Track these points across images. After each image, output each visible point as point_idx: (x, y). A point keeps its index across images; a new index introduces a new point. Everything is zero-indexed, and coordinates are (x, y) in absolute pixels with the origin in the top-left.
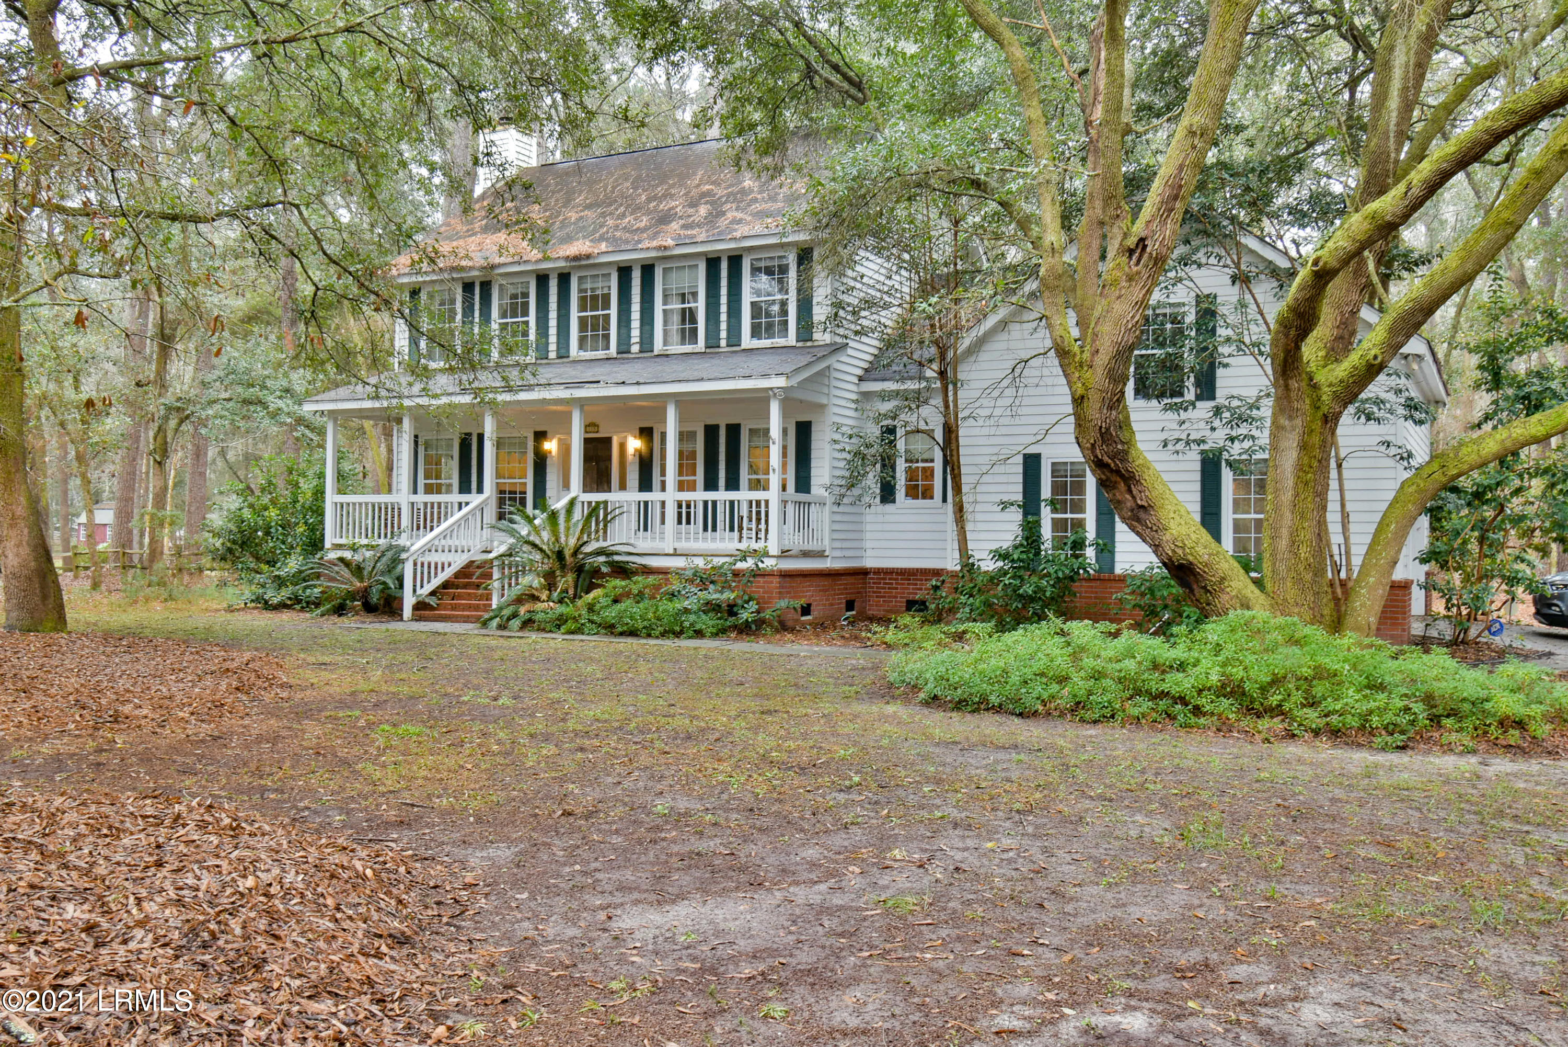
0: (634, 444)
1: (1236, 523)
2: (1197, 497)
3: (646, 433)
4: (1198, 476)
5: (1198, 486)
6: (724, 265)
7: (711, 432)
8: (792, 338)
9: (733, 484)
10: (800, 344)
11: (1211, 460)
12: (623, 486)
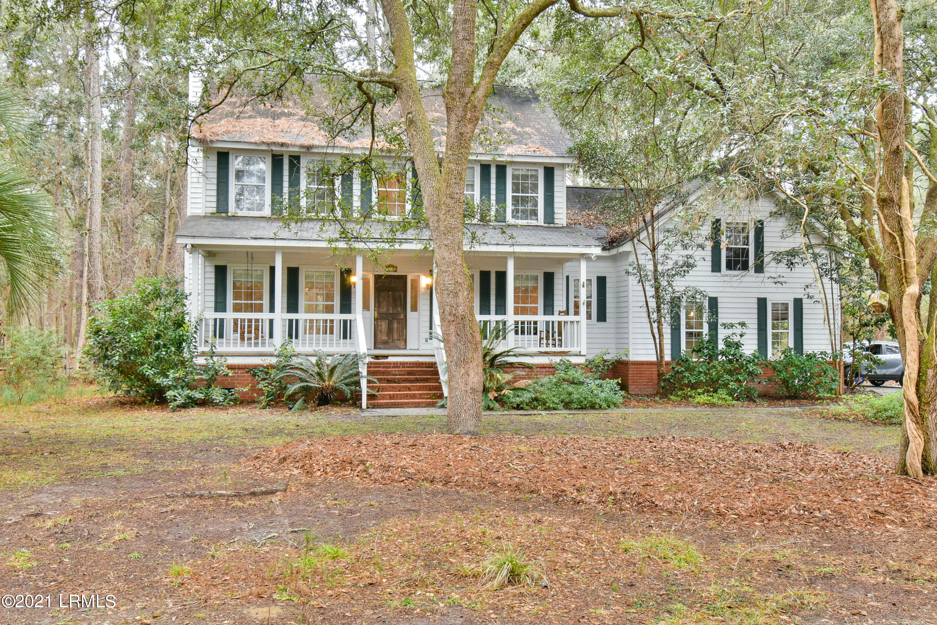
0: (426, 281)
1: (773, 334)
2: (756, 321)
4: (756, 311)
5: (756, 316)
6: (493, 171)
8: (541, 221)
9: (501, 309)
10: (546, 225)
11: (762, 303)
12: (415, 308)
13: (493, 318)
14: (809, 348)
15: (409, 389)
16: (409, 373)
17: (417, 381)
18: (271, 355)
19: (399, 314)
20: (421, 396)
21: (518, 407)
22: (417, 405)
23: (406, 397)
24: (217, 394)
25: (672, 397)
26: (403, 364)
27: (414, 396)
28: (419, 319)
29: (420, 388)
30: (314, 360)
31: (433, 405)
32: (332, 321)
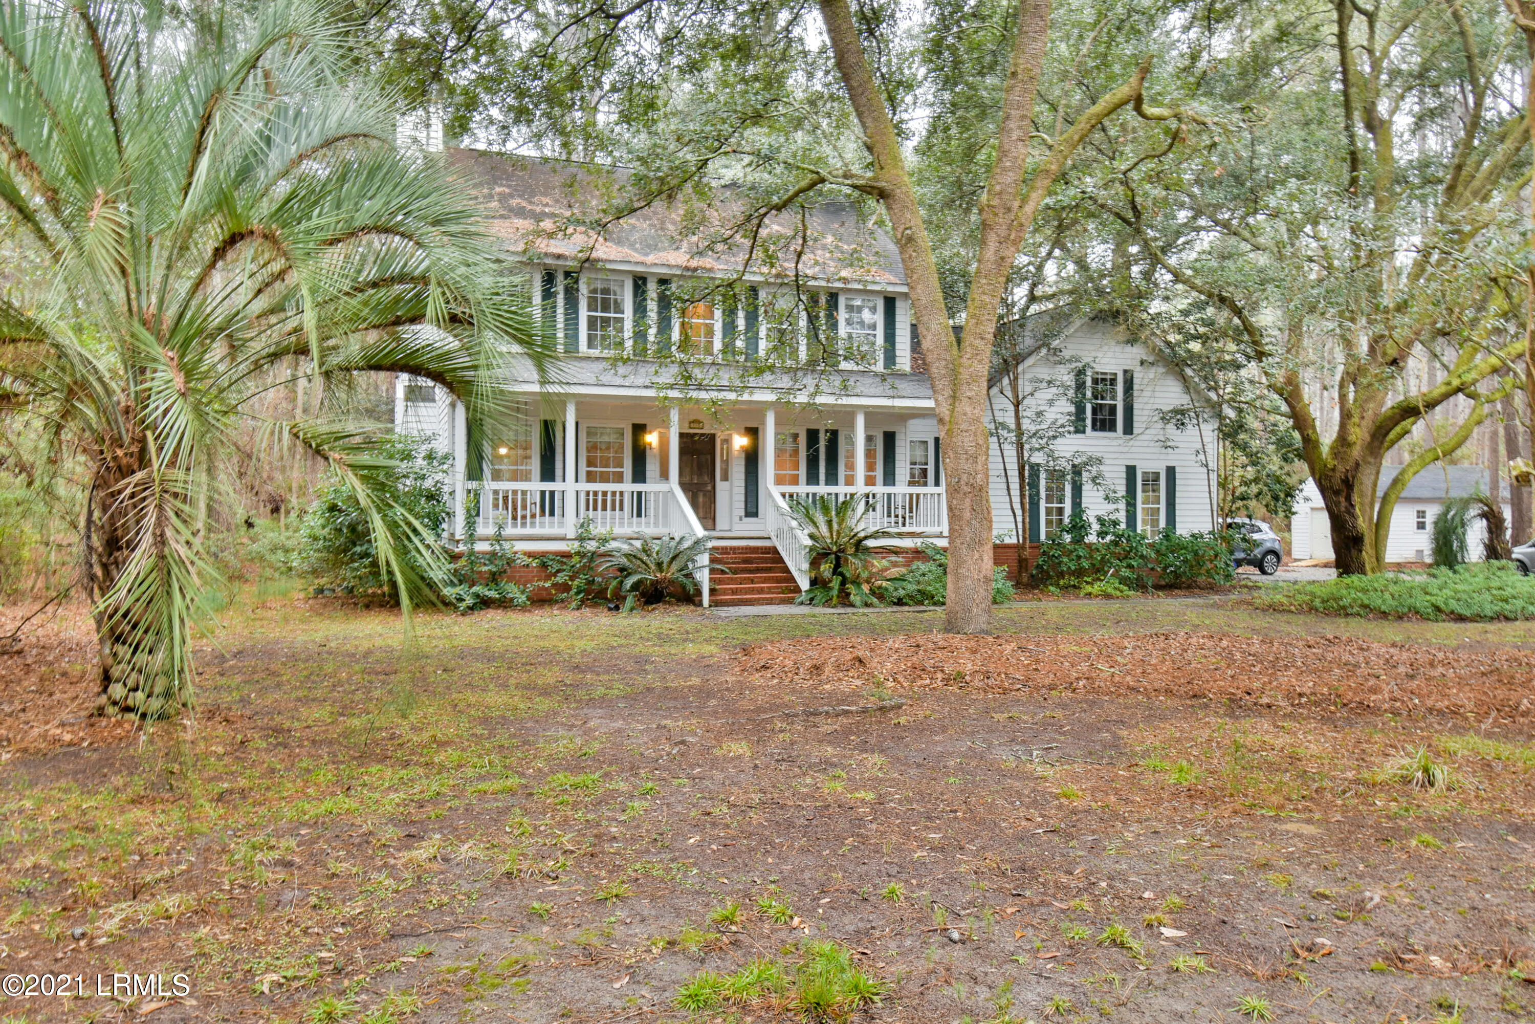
0: (740, 442)
1: (1143, 510)
2: (1124, 494)
3: (753, 432)
4: (1124, 482)
5: (1124, 488)
7: (813, 435)
9: (832, 478)
11: (1131, 471)
12: (725, 478)
13: (822, 489)
14: (1183, 529)
15: (752, 582)
16: (746, 561)
17: (758, 570)
18: (563, 539)
19: (706, 484)
20: (770, 590)
21: (900, 602)
22: (770, 602)
23: (752, 591)
24: (513, 591)
25: (1051, 588)
26: (734, 549)
27: (761, 591)
28: (731, 490)
29: (765, 580)
30: (638, 544)
31: (790, 601)
32: (621, 493)
